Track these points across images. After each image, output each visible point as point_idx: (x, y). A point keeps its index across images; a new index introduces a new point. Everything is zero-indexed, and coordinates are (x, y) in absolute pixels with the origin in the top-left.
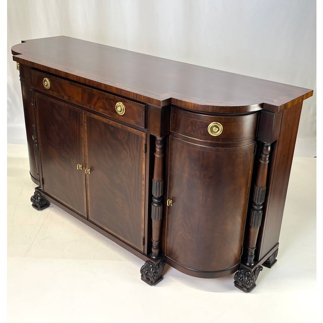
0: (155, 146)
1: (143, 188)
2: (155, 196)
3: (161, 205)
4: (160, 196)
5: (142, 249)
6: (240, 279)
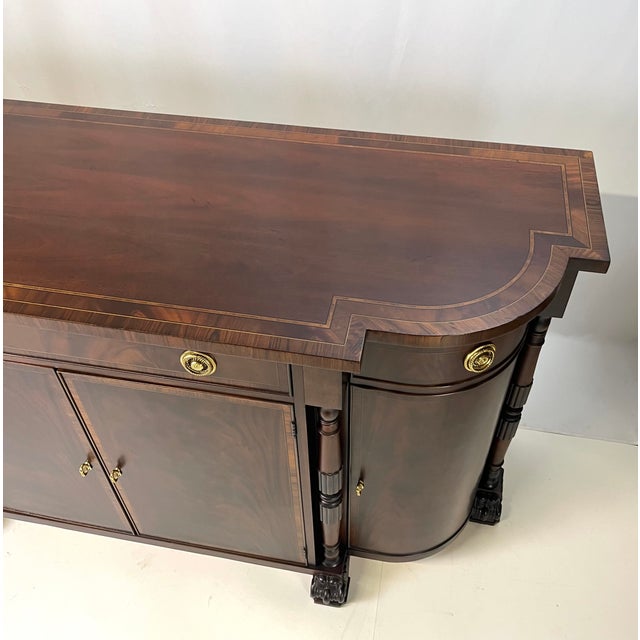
1: (296, 488)
2: (326, 493)
5: (303, 560)
6: (483, 513)
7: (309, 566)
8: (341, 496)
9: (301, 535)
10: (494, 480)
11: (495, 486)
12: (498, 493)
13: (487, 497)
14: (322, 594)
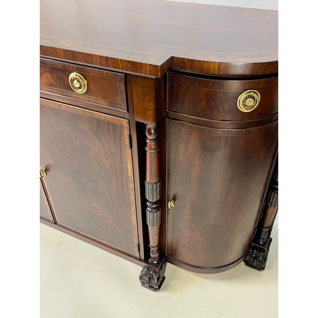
0: (146, 137)
1: (132, 192)
2: (150, 200)
3: (159, 210)
4: (158, 199)
5: (137, 255)
6: (254, 260)
7: (140, 260)
8: (161, 205)
9: (135, 233)
10: (263, 239)
11: (265, 243)
12: (266, 249)
13: (258, 249)
14: (145, 280)
